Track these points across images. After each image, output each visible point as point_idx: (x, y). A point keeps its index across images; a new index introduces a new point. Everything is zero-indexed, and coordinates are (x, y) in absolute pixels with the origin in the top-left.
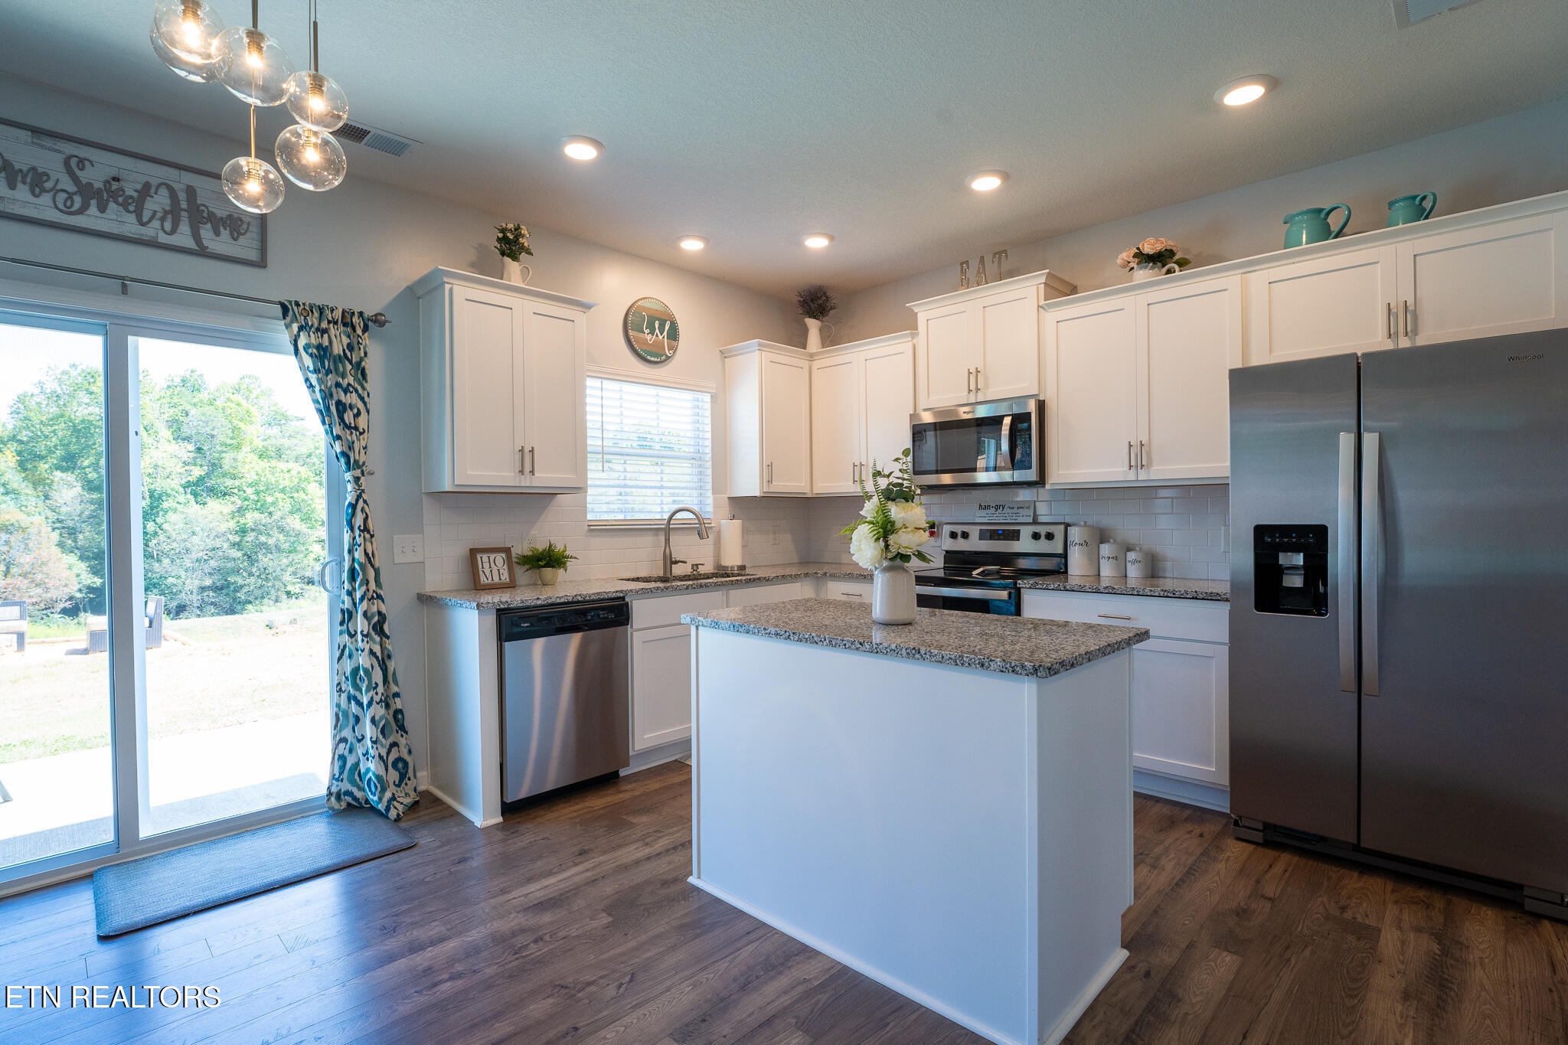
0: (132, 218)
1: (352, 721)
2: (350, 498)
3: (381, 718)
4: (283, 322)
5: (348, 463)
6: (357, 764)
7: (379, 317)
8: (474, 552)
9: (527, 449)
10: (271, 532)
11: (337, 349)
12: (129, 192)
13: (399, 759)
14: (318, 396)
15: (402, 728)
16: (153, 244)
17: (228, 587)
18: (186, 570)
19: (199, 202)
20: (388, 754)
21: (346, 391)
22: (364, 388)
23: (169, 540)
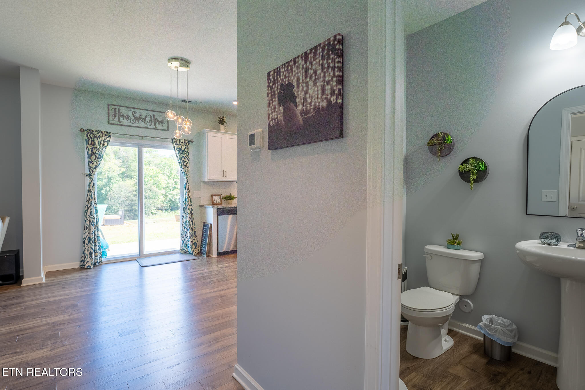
0: (143, 123)
1: (185, 233)
2: (185, 182)
3: (192, 233)
4: (172, 143)
5: (185, 174)
6: (186, 243)
7: (192, 141)
8: (212, 195)
9: (225, 171)
10: (147, 191)
11: (183, 149)
12: (143, 118)
13: (195, 243)
14: (179, 159)
15: (196, 236)
16: (147, 128)
17: (132, 210)
18: (119, 204)
19: (156, 118)
20: (193, 241)
21: (185, 158)
22: (188, 157)
23: (114, 194)
